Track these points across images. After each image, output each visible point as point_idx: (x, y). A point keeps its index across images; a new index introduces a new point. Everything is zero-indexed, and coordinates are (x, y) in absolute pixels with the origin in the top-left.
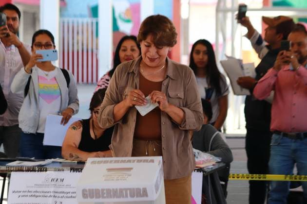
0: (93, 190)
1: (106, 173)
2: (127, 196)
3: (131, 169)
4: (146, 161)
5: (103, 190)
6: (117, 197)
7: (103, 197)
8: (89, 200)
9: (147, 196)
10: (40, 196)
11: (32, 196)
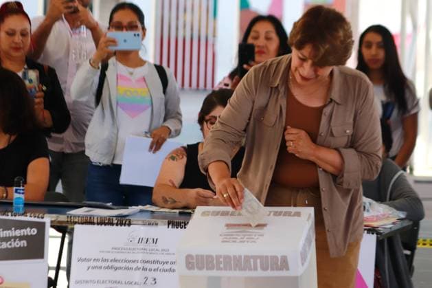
0: (202, 256)
2: (256, 269)
3: (264, 225)
4: (289, 214)
5: (218, 257)
6: (241, 269)
7: (219, 269)
8: (196, 272)
9: (288, 269)
10: (121, 268)
11: (108, 267)
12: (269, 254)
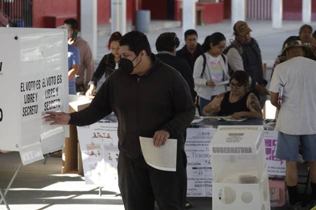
1: (228, 136)
2: (239, 152)
3: (243, 134)
4: (253, 128)
5: (225, 148)
7: (225, 152)
8: (216, 154)
9: (251, 152)
10: (196, 145)
11: (191, 145)
12: (244, 147)
